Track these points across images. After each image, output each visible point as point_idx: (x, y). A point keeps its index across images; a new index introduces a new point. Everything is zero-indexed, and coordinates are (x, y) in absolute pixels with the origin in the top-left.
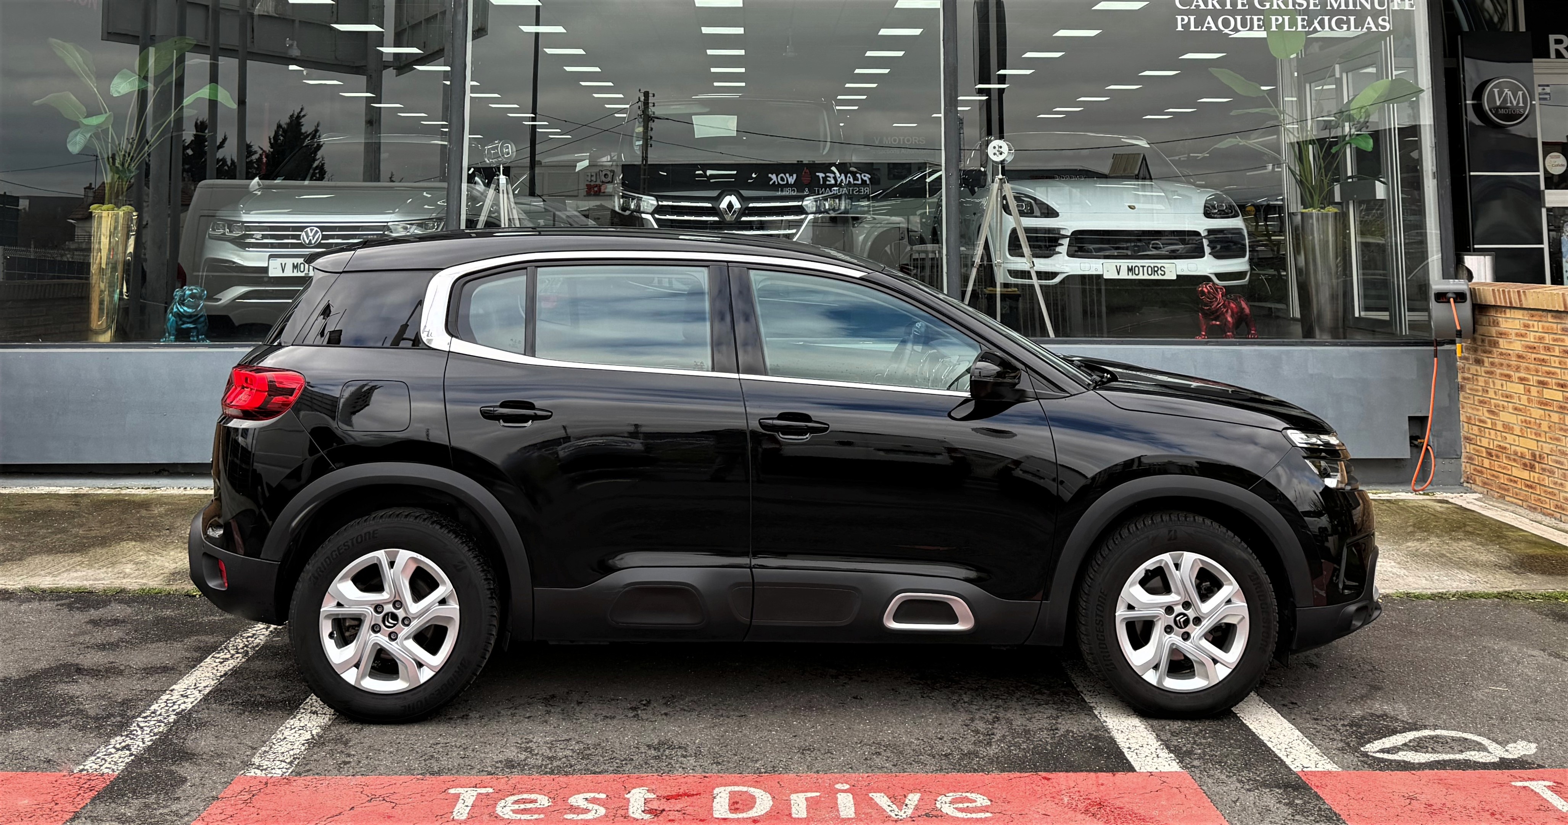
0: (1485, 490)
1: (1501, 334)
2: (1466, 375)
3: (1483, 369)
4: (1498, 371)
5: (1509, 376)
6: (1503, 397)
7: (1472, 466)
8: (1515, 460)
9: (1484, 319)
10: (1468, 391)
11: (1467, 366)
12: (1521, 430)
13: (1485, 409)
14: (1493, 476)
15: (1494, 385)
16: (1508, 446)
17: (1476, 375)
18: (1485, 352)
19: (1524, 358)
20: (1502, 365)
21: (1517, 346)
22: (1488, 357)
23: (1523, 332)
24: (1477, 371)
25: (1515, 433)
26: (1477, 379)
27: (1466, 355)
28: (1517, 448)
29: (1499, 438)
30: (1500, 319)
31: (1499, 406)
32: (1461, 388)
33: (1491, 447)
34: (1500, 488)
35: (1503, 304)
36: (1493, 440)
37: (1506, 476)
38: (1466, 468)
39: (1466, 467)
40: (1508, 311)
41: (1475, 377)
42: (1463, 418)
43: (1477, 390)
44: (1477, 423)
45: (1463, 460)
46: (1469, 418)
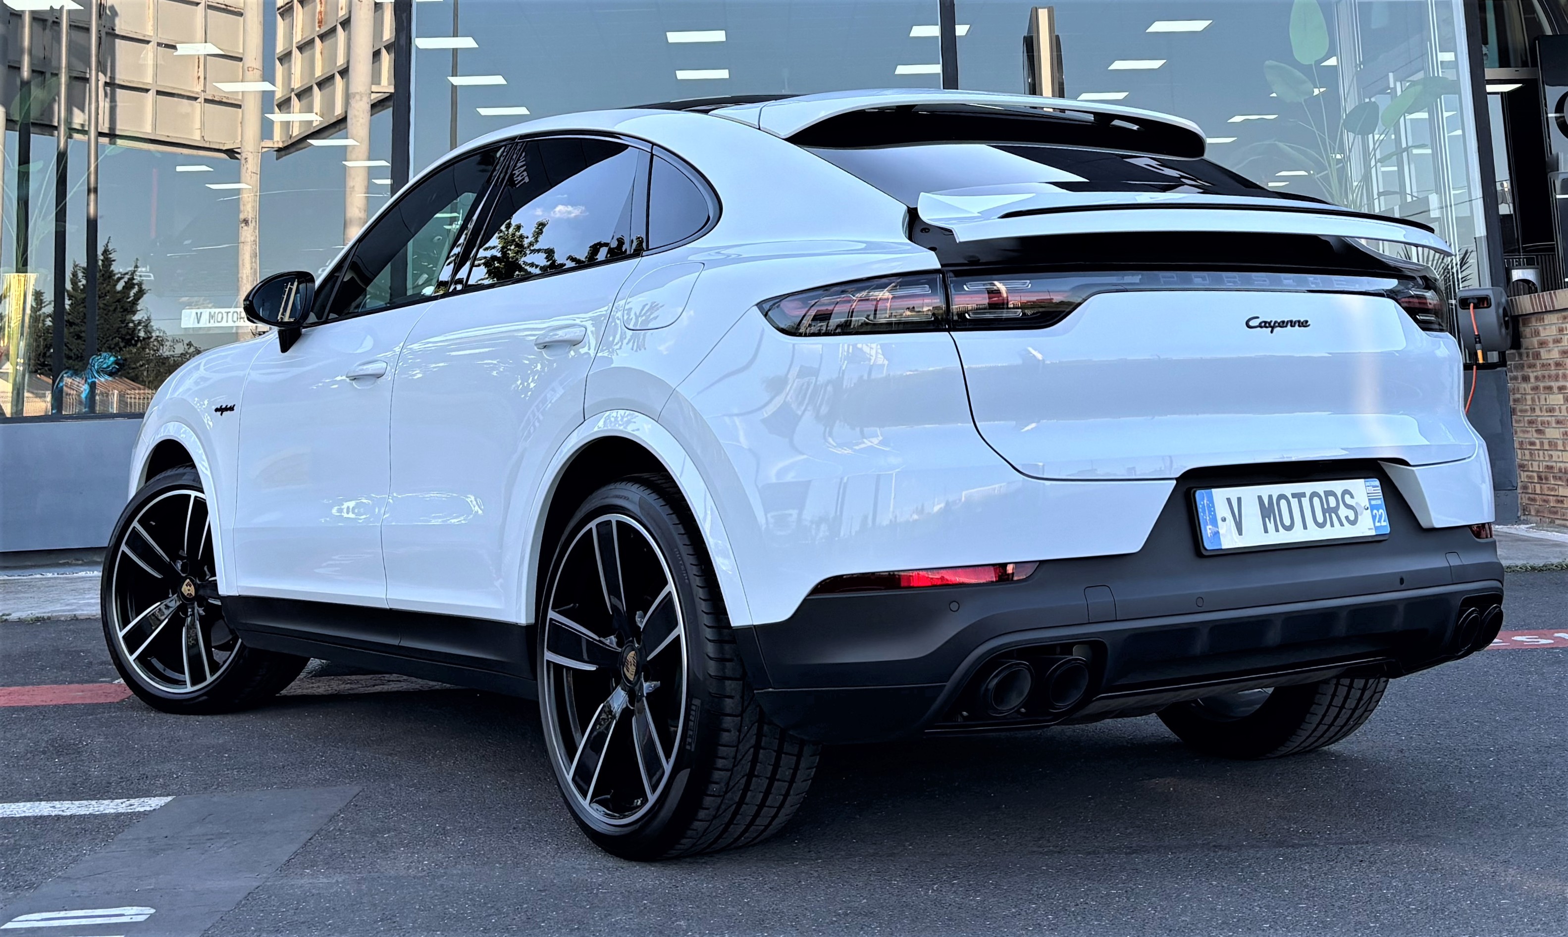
0: (1538, 519)
1: (1541, 344)
2: (1518, 396)
3: (1530, 385)
4: (1542, 385)
5: (1550, 388)
6: (1547, 412)
7: (1527, 496)
8: (1560, 478)
9: (1527, 331)
10: (1519, 414)
11: (1516, 385)
12: (1563, 442)
13: (1533, 429)
14: (1544, 501)
15: (1539, 402)
16: (1554, 464)
17: (1525, 394)
18: (1530, 366)
19: (1561, 365)
20: (1544, 377)
21: (1555, 355)
22: (1533, 372)
23: (1559, 337)
24: (1525, 389)
25: (1559, 449)
26: (1525, 399)
27: (1515, 374)
28: (1561, 464)
29: (1547, 459)
30: (1540, 328)
31: (1544, 423)
32: (1513, 412)
33: (1541, 470)
34: (1551, 512)
35: (1540, 311)
36: (1542, 461)
37: (1555, 498)
38: (1523, 499)
39: (1521, 498)
40: (1545, 316)
41: (1524, 396)
42: (1516, 445)
43: (1526, 411)
44: (1528, 447)
45: (1519, 491)
46: (1521, 443)
